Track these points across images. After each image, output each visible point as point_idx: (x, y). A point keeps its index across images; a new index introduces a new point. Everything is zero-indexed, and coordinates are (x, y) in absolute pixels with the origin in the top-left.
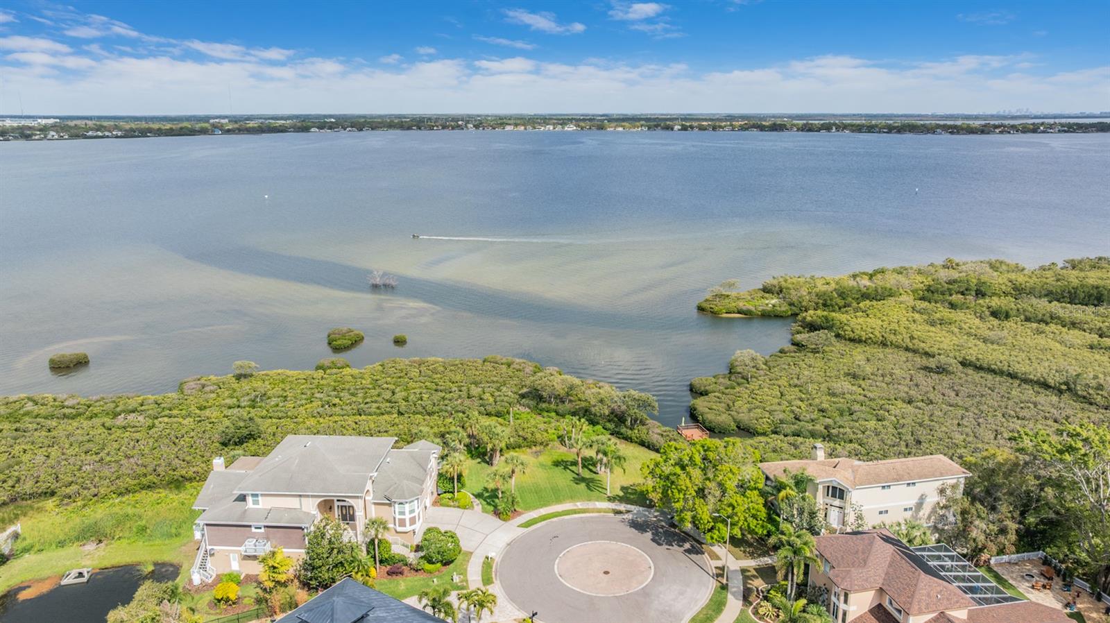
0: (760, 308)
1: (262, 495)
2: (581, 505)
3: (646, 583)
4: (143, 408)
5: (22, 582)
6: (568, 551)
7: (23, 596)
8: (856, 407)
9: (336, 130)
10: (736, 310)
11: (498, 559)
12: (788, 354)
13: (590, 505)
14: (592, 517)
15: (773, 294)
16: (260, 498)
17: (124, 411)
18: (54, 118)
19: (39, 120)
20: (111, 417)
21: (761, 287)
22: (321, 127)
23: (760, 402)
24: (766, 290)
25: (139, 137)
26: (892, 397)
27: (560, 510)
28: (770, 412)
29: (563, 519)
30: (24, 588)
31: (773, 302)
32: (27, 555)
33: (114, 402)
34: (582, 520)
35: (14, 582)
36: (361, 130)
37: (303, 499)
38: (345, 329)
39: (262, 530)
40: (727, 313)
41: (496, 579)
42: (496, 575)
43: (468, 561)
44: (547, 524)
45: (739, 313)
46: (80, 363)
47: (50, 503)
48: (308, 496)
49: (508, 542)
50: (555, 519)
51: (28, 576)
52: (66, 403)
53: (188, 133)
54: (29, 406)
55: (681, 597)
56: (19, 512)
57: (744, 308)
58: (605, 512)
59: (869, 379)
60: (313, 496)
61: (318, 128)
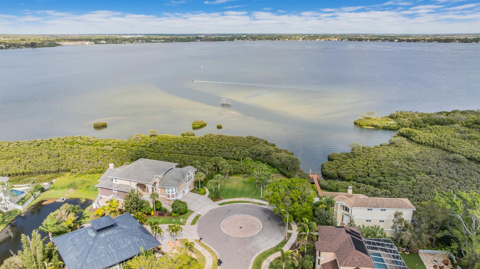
0: (383, 125)
1: (118, 179)
2: (248, 199)
3: (255, 234)
4: (113, 144)
5: (46, 199)
6: (231, 217)
7: (44, 203)
8: (400, 174)
9: (244, 40)
10: (371, 125)
11: (202, 216)
12: (383, 147)
13: (252, 200)
14: (249, 205)
15: (393, 119)
16: (117, 180)
17: (106, 145)
18: (143, 35)
19: (138, 36)
20: (102, 146)
21: (389, 115)
22: (239, 39)
23: (355, 166)
24: (391, 117)
25: (170, 42)
26: (421, 171)
27: (238, 200)
28: (356, 171)
29: (237, 204)
30: (45, 201)
31: (391, 122)
32: (52, 190)
33: (105, 141)
34: (245, 206)
35: (44, 198)
36: (255, 40)
37: (131, 182)
38: (200, 121)
39: (116, 192)
40: (366, 126)
41: (197, 223)
42: (198, 221)
43: (191, 215)
44: (230, 205)
45: (372, 126)
46: (104, 126)
47: (68, 174)
48: (133, 181)
49: (210, 210)
50: (234, 204)
51: (48, 197)
52: (90, 140)
53: (188, 41)
54: (79, 140)
55: (265, 242)
56: (58, 176)
57: (375, 124)
58: (256, 204)
59: (415, 161)
60: (134, 181)
61: (237, 39)
